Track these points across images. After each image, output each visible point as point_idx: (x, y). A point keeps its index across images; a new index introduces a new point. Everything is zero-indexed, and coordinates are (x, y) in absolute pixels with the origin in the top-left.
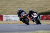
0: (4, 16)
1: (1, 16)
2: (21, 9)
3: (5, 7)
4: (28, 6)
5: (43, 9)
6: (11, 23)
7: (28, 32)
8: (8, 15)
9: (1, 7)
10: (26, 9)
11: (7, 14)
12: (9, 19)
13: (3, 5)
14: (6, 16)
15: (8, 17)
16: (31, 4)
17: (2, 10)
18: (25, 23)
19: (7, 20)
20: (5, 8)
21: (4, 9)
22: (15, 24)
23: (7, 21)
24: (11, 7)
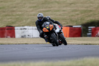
0: (17, 29)
1: (11, 29)
2: (42, 15)
3: (20, 11)
4: (65, 9)
5: (95, 15)
6: (32, 42)
7: (65, 60)
8: (26, 27)
9: (11, 9)
10: (60, 15)
11: (23, 24)
12: (26, 34)
13: (15, 7)
14: (21, 29)
15: (25, 30)
16: (71, 4)
17: (13, 16)
18: (51, 42)
19: (23, 37)
20: (20, 13)
21: (18, 15)
22: (39, 44)
23: (23, 39)
24: (32, 11)
